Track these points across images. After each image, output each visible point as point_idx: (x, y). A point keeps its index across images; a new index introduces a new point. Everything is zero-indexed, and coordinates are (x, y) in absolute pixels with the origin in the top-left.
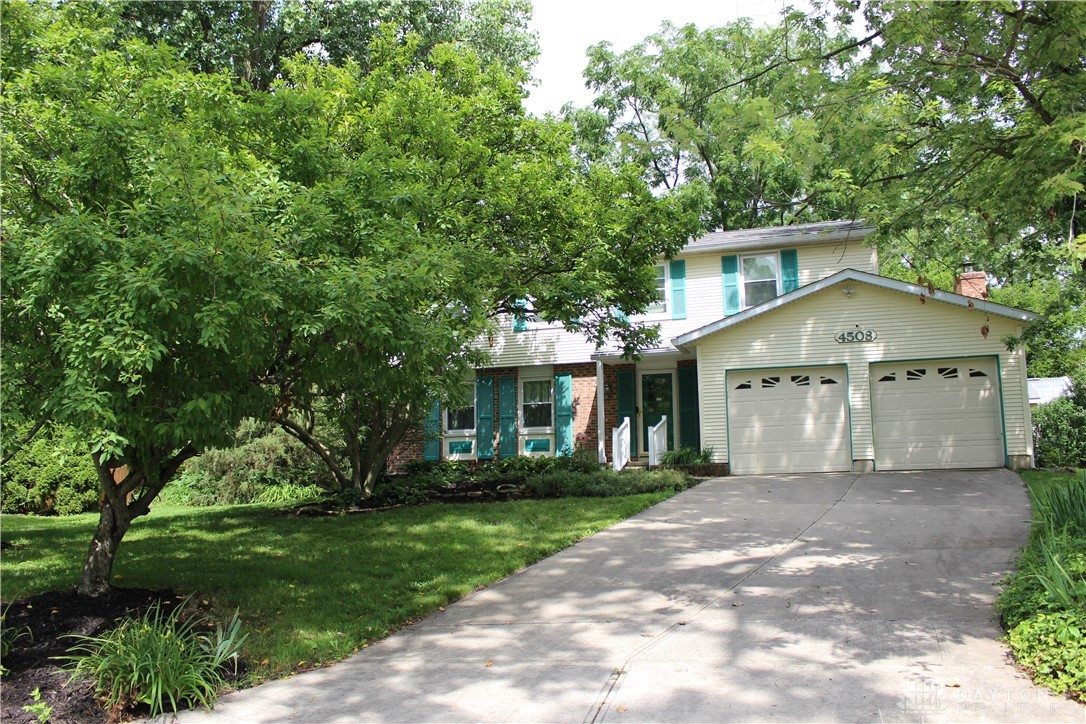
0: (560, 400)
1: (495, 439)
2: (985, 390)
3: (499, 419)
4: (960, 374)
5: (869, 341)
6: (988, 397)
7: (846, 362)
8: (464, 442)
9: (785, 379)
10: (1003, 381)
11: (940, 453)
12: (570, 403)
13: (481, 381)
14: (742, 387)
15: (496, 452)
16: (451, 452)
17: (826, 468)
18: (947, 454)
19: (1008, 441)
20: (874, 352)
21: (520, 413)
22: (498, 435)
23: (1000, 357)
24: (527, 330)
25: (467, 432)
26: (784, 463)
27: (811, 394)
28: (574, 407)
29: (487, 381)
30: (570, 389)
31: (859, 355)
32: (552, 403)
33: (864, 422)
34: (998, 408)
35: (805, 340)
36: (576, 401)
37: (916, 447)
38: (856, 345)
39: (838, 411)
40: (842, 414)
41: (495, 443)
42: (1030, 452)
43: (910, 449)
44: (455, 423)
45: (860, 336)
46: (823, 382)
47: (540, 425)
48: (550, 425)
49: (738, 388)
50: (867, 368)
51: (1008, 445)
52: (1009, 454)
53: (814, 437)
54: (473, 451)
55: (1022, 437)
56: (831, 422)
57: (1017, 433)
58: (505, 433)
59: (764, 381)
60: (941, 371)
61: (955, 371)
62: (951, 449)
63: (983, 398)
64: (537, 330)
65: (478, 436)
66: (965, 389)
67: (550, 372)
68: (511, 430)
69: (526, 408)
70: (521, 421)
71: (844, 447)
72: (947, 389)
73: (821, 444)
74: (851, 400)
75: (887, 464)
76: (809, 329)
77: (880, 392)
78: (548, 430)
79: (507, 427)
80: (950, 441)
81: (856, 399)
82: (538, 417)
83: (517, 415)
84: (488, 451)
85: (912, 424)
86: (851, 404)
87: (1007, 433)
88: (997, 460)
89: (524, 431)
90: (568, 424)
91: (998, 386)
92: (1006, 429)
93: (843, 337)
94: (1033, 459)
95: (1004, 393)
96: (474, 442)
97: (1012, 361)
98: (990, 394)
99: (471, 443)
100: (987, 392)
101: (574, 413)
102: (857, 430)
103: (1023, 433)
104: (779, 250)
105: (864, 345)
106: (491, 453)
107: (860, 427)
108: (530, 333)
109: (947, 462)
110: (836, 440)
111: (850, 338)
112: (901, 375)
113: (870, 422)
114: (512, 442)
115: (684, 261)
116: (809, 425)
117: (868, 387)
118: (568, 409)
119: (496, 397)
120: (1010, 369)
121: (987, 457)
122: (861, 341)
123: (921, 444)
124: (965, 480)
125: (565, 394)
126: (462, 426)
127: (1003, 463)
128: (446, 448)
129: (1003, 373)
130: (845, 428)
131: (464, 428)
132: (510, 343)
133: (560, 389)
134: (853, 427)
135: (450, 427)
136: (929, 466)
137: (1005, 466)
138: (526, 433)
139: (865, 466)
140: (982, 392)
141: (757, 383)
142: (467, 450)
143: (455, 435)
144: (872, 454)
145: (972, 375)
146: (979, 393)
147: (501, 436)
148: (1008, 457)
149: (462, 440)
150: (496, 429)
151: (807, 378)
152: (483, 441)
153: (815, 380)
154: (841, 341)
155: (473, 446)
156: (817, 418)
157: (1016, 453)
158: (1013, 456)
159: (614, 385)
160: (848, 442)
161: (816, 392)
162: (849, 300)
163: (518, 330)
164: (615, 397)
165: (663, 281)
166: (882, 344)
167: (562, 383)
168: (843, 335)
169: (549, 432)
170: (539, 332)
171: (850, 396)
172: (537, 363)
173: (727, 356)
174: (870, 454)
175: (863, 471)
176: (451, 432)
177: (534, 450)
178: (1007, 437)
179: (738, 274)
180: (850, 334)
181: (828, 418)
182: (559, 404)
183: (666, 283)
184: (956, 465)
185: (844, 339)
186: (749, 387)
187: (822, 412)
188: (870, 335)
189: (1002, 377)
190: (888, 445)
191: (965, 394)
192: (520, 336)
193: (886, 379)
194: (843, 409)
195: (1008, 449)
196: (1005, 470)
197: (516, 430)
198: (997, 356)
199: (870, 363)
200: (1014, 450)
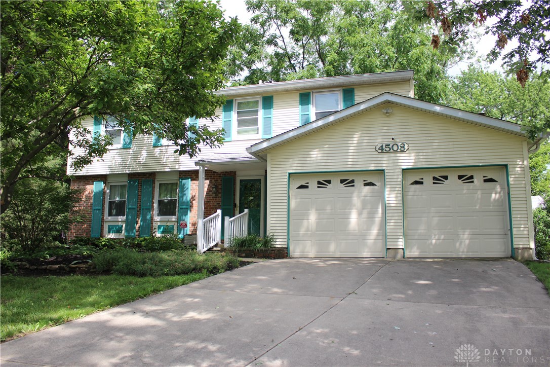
0: (182, 197)
1: (137, 223)
2: (496, 193)
3: (141, 210)
4: (475, 180)
5: (402, 151)
6: (498, 199)
7: (384, 168)
8: (118, 225)
9: (336, 182)
10: (510, 186)
11: (458, 244)
12: (189, 199)
13: (130, 182)
14: (302, 187)
15: (137, 233)
16: (109, 232)
17: (365, 254)
18: (464, 246)
19: (514, 236)
20: (407, 160)
21: (156, 205)
22: (139, 221)
23: (509, 167)
24: (161, 146)
25: (120, 218)
26: (333, 249)
27: (355, 195)
28: (191, 202)
29: (135, 182)
30: (189, 189)
31: (395, 163)
32: (177, 198)
33: (397, 218)
34: (507, 208)
35: (352, 150)
36: (193, 198)
37: (439, 239)
38: (392, 155)
39: (377, 208)
40: (380, 210)
41: (137, 226)
42: (532, 245)
43: (434, 241)
44: (114, 212)
45: (395, 148)
46: (366, 185)
47: (169, 215)
48: (175, 215)
49: (298, 188)
50: (401, 174)
51: (514, 240)
52: (515, 247)
53: (357, 228)
54: (123, 232)
55: (526, 232)
56: (371, 216)
57: (522, 229)
58: (144, 220)
59: (319, 183)
60: (460, 177)
61: (472, 177)
62: (467, 241)
63: (495, 199)
64: (168, 146)
65: (126, 221)
66: (479, 192)
67: (176, 177)
68: (148, 217)
69: (160, 202)
70: (156, 212)
71: (380, 237)
72: (465, 192)
73: (362, 236)
74: (387, 199)
75: (414, 252)
76: (356, 142)
77: (411, 193)
78: (174, 218)
79: (146, 215)
80: (466, 234)
81: (391, 198)
82: (167, 209)
83: (153, 207)
84: (132, 232)
85: (436, 220)
86: (387, 202)
87: (514, 230)
88: (504, 252)
89: (157, 218)
90: (186, 214)
91: (506, 190)
92: (513, 226)
93: (382, 148)
94: (535, 252)
95: (511, 196)
96: (124, 225)
97: (519, 169)
98: (500, 197)
99: (122, 226)
100: (498, 195)
101: (191, 207)
102: (391, 224)
103: (526, 229)
104: (341, 89)
105: (398, 155)
106: (134, 233)
107: (393, 221)
108: (164, 148)
109: (463, 252)
110: (374, 231)
111: (388, 149)
112: (428, 180)
113: (402, 218)
114: (149, 226)
115: (273, 96)
116: (354, 218)
117: (401, 189)
118: (187, 203)
119: (140, 193)
120: (517, 176)
121: (496, 249)
122: (396, 152)
123: (442, 237)
124: (480, 270)
125: (186, 192)
126: (118, 214)
127: (510, 254)
128: (106, 229)
129: (511, 180)
130: (382, 221)
131: (119, 215)
132: (150, 155)
133: (183, 189)
134: (388, 221)
135: (110, 214)
136: (449, 255)
137: (512, 257)
138: (158, 220)
139: (396, 253)
140: (493, 195)
141: (313, 184)
142: (119, 231)
143: (112, 220)
144: (403, 244)
145: (485, 181)
146: (491, 196)
147: (141, 221)
148: (513, 249)
149: (116, 224)
150: (138, 216)
151: (353, 181)
152: (130, 225)
153: (359, 183)
154: (380, 151)
155: (123, 228)
156: (360, 214)
157: (521, 247)
158: (518, 249)
159: (220, 187)
160: (384, 233)
161: (360, 192)
162: (387, 119)
163: (155, 146)
164: (220, 195)
165: (257, 111)
166: (413, 155)
167: (184, 184)
168: (382, 146)
169: (174, 220)
170: (169, 147)
171: (386, 196)
172: (167, 169)
173: (290, 163)
174: (401, 243)
175: (395, 258)
176: (110, 218)
177: (163, 232)
178: (514, 233)
179: (311, 106)
180: (387, 146)
181: (369, 213)
182: (181, 199)
183: (259, 113)
184: (471, 255)
185: (382, 150)
186: (307, 187)
187: (363, 209)
188: (403, 147)
189: (511, 182)
190: (416, 237)
191: (480, 196)
192: (157, 150)
193: (416, 183)
194: (380, 207)
195: (514, 243)
196: (512, 260)
197: (152, 218)
198: (506, 166)
199: (403, 169)
200: (519, 244)
